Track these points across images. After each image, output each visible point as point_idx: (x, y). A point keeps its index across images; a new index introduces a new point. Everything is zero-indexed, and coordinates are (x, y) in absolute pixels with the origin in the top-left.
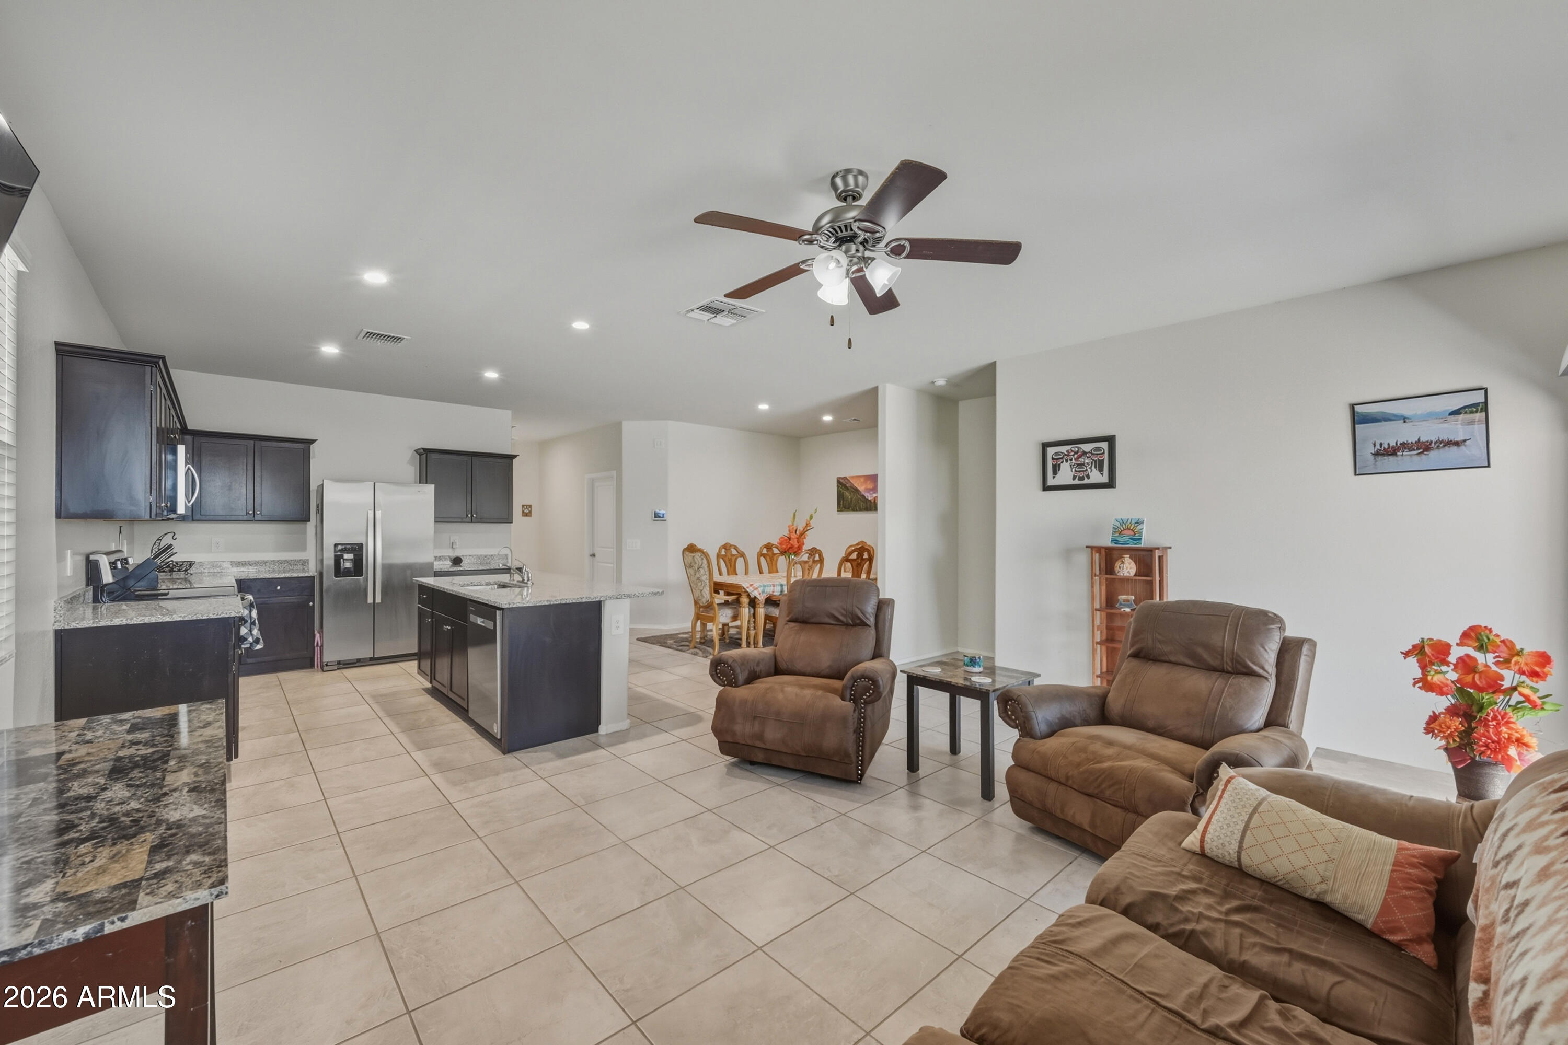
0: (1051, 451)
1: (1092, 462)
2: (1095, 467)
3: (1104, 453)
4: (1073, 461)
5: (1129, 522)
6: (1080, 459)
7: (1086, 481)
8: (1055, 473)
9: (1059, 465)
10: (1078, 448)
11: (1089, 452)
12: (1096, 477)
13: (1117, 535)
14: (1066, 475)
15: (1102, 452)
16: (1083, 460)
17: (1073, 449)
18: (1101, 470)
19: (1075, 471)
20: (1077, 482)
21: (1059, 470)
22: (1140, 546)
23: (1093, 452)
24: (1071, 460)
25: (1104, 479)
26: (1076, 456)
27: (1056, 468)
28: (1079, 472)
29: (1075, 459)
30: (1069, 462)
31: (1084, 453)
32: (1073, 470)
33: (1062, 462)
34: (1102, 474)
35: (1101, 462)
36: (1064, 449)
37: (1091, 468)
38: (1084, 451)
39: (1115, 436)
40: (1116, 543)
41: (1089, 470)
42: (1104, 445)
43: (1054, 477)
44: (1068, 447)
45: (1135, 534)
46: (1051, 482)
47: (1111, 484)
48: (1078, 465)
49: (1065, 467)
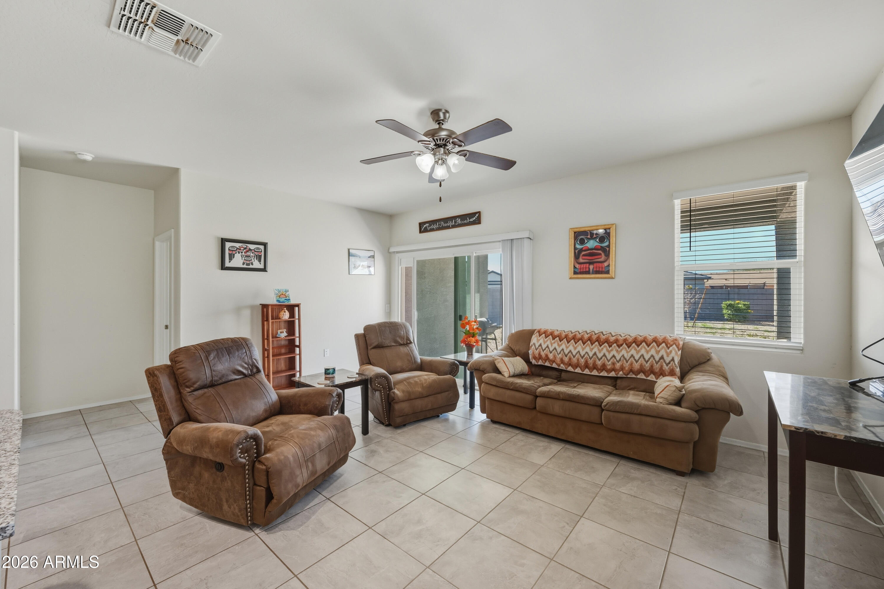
0: (228, 245)
1: (255, 256)
2: (257, 259)
3: (261, 252)
4: (243, 254)
5: (282, 291)
6: (247, 253)
7: (251, 266)
8: (230, 259)
9: (234, 255)
10: (246, 246)
11: (253, 250)
12: (256, 264)
13: (278, 298)
14: (238, 261)
15: (261, 251)
16: (249, 254)
17: (243, 246)
18: (260, 261)
19: (245, 259)
20: (245, 266)
21: (234, 258)
22: (290, 303)
23: (255, 250)
24: (242, 253)
25: (262, 266)
26: (245, 251)
27: (231, 257)
28: (247, 260)
29: (244, 252)
30: (240, 253)
31: (250, 250)
32: (243, 259)
33: (236, 253)
34: (260, 263)
35: (260, 257)
36: (238, 245)
37: (254, 259)
38: (250, 248)
39: (267, 243)
40: (279, 302)
41: (253, 260)
42: (262, 247)
43: (230, 262)
44: (240, 245)
45: (286, 297)
46: (227, 264)
47: (264, 270)
48: (246, 256)
49: (238, 256)
